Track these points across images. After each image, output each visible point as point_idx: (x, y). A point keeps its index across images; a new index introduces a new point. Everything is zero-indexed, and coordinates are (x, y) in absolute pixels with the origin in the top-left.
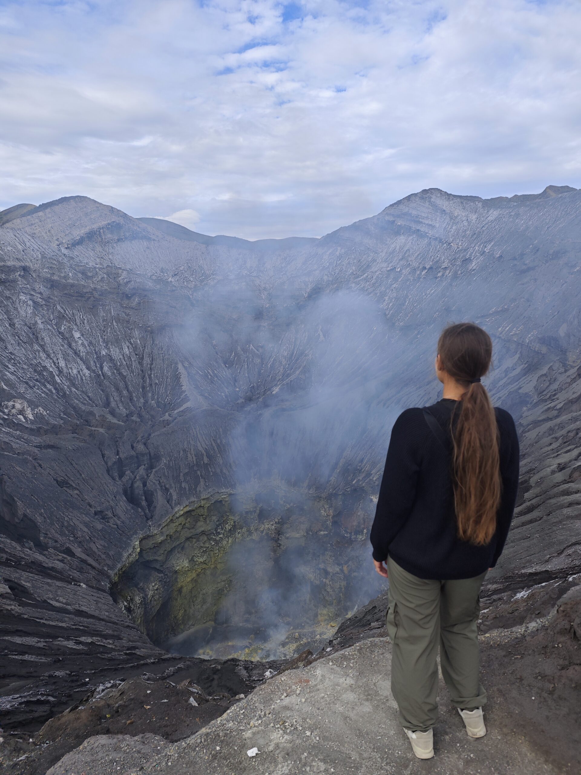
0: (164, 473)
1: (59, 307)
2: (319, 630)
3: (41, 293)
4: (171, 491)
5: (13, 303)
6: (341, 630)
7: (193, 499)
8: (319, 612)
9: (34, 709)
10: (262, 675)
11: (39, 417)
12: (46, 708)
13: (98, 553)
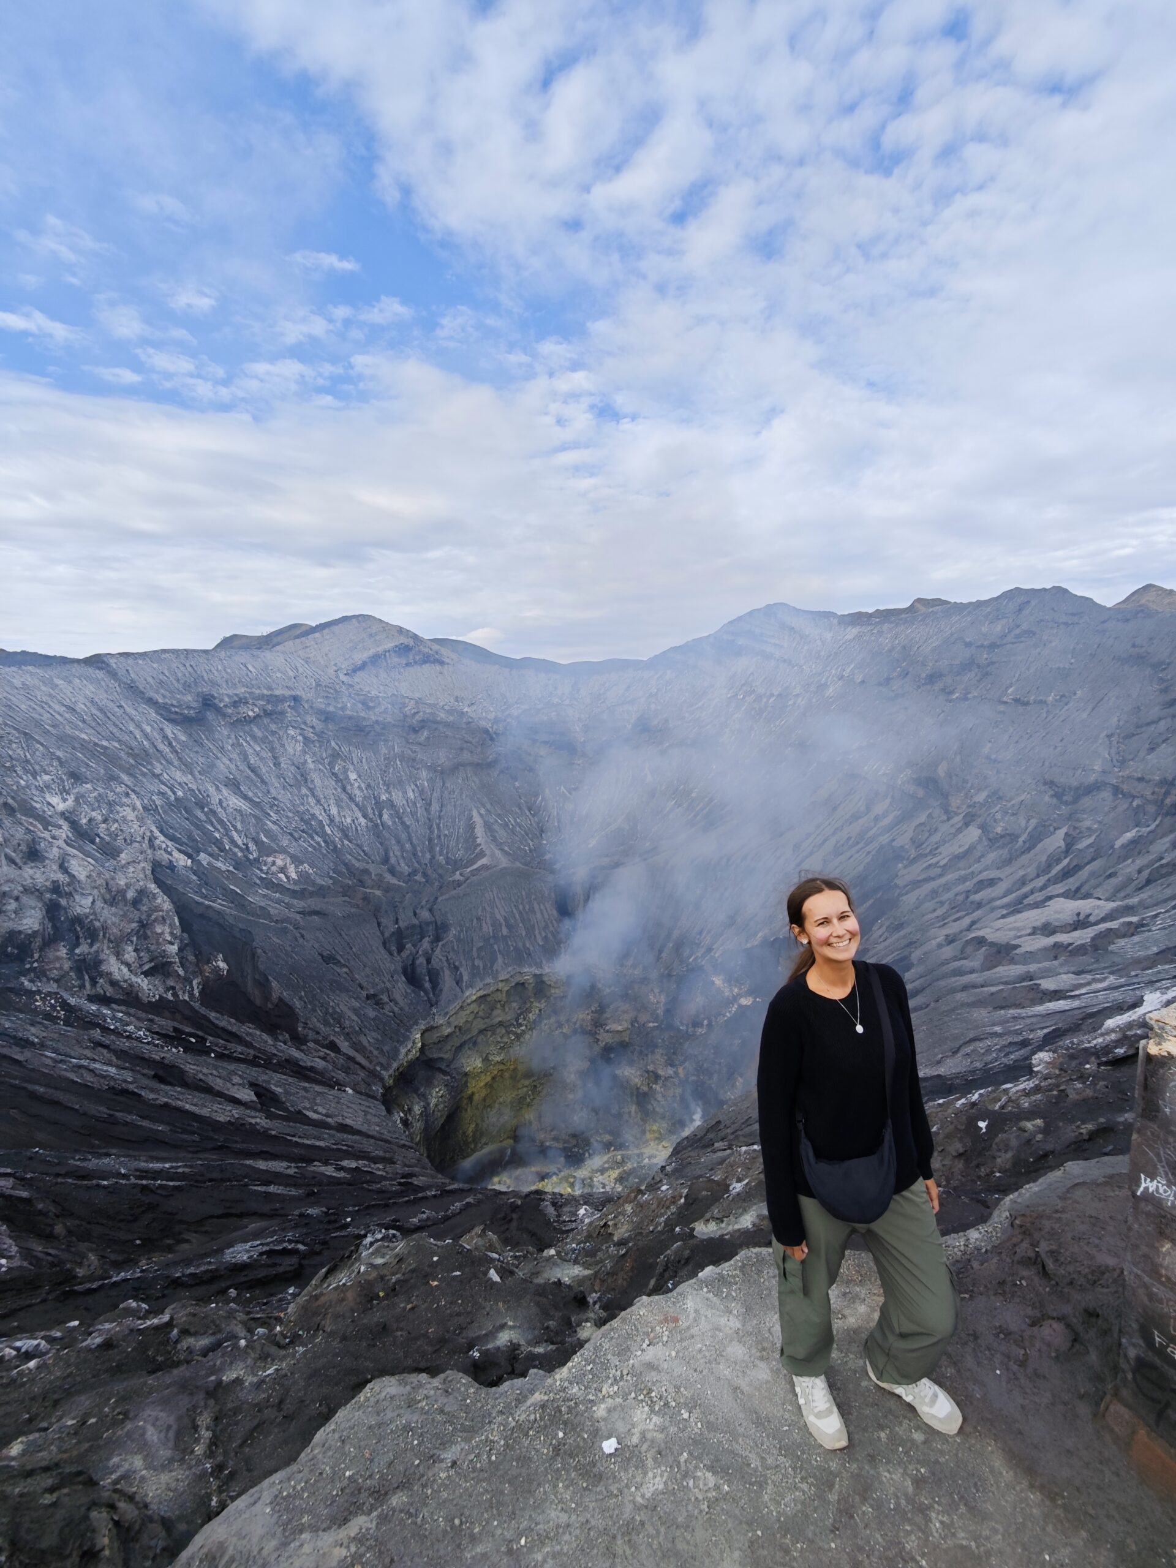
0: (453, 947)
1: (333, 744)
2: (647, 1151)
3: (313, 727)
4: (462, 969)
5: (280, 738)
6: (676, 1152)
7: (489, 980)
8: (648, 1128)
9: (279, 1261)
10: (575, 1214)
11: (303, 876)
12: (294, 1260)
13: (369, 1048)
